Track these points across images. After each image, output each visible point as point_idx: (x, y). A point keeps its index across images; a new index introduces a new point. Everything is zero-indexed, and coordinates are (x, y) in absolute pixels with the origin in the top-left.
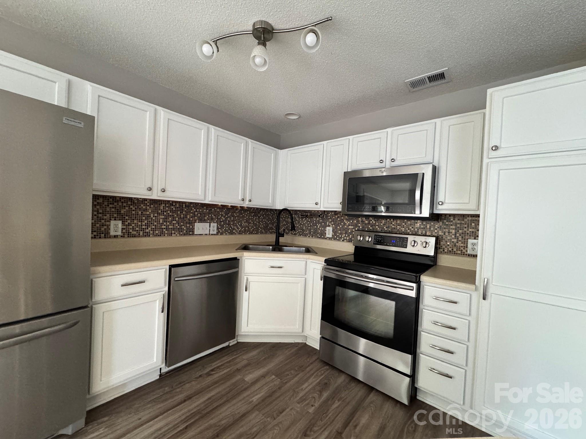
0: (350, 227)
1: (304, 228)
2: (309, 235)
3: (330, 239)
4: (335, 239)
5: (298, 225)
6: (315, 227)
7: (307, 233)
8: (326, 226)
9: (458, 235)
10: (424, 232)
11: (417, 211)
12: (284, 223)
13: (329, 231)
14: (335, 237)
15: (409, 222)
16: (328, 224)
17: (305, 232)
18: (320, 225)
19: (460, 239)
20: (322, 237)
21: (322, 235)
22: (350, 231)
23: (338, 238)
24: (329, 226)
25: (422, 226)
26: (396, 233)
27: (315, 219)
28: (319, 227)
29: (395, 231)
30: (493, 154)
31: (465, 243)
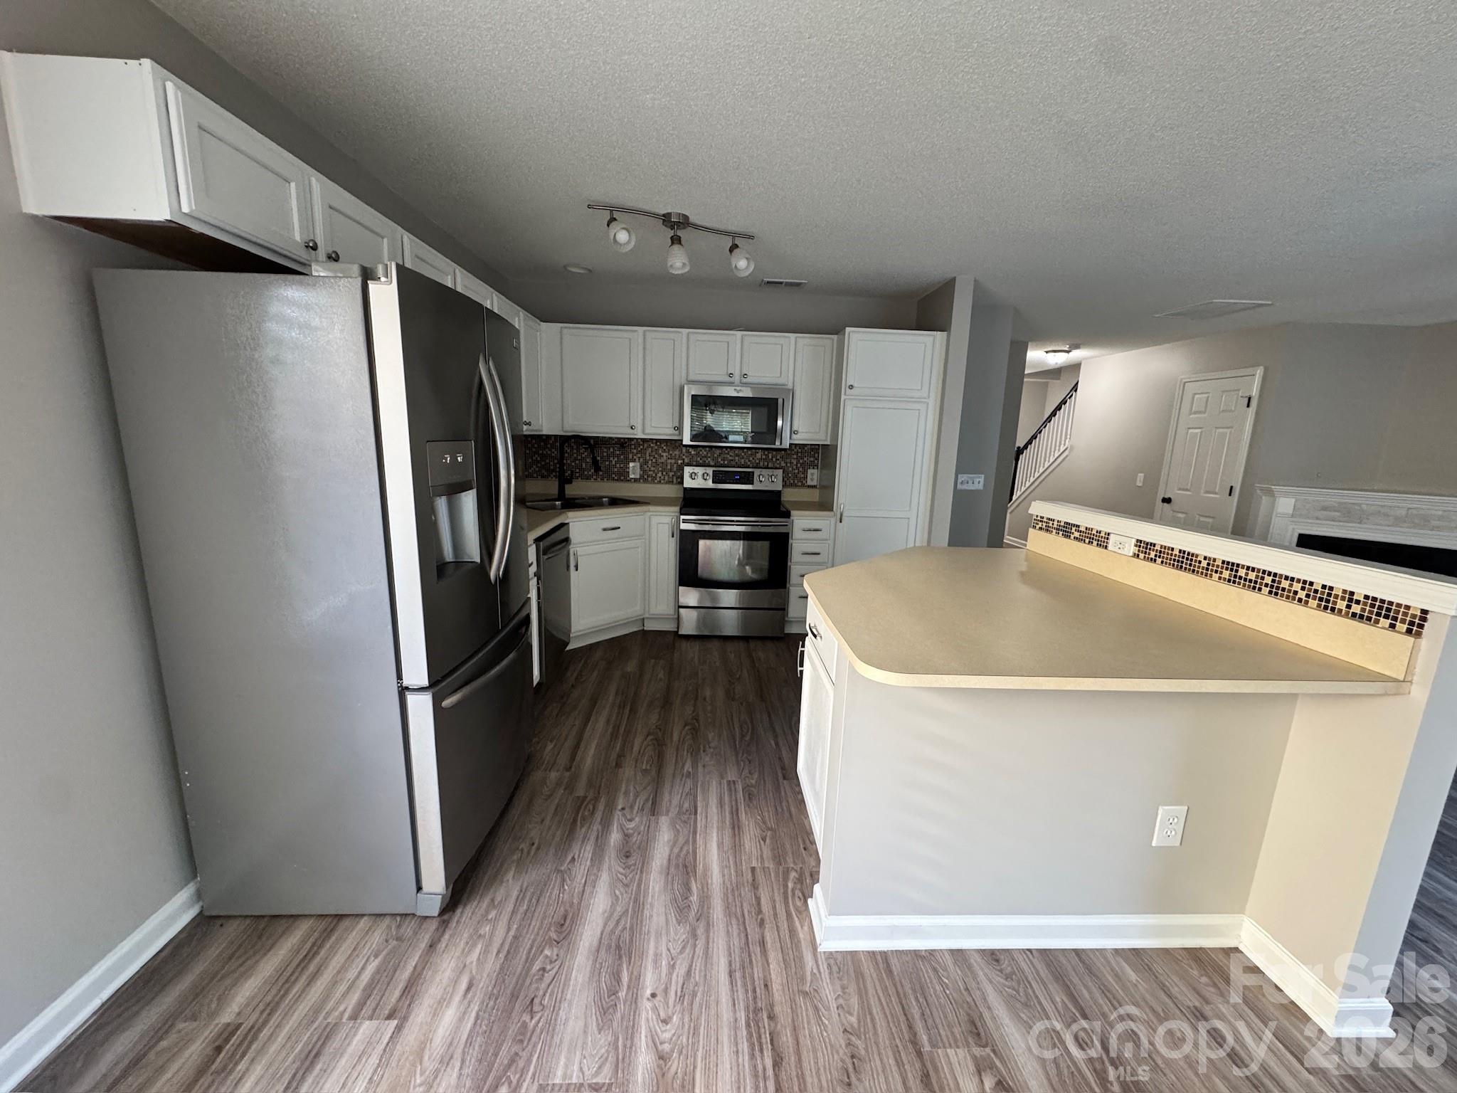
0: (669, 461)
1: (584, 466)
2: (595, 477)
3: (636, 480)
4: (646, 481)
5: (569, 462)
6: (607, 463)
7: (590, 473)
8: (627, 461)
9: (799, 465)
10: (766, 464)
11: (778, 443)
12: (534, 458)
13: (634, 469)
14: (644, 478)
15: (750, 452)
16: (630, 456)
17: (586, 473)
18: (616, 459)
19: (801, 469)
20: (622, 478)
21: (623, 476)
22: (669, 467)
23: (650, 479)
24: (634, 461)
25: (764, 457)
26: (734, 467)
27: (605, 450)
28: (614, 463)
29: (733, 463)
30: (849, 391)
31: (805, 472)
